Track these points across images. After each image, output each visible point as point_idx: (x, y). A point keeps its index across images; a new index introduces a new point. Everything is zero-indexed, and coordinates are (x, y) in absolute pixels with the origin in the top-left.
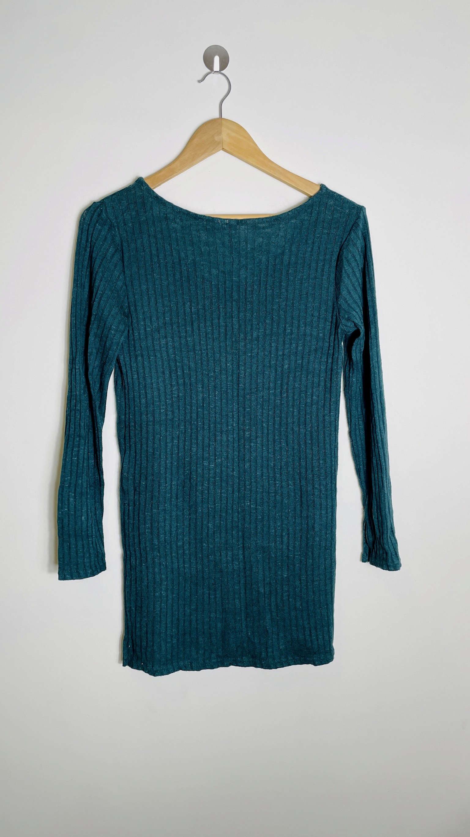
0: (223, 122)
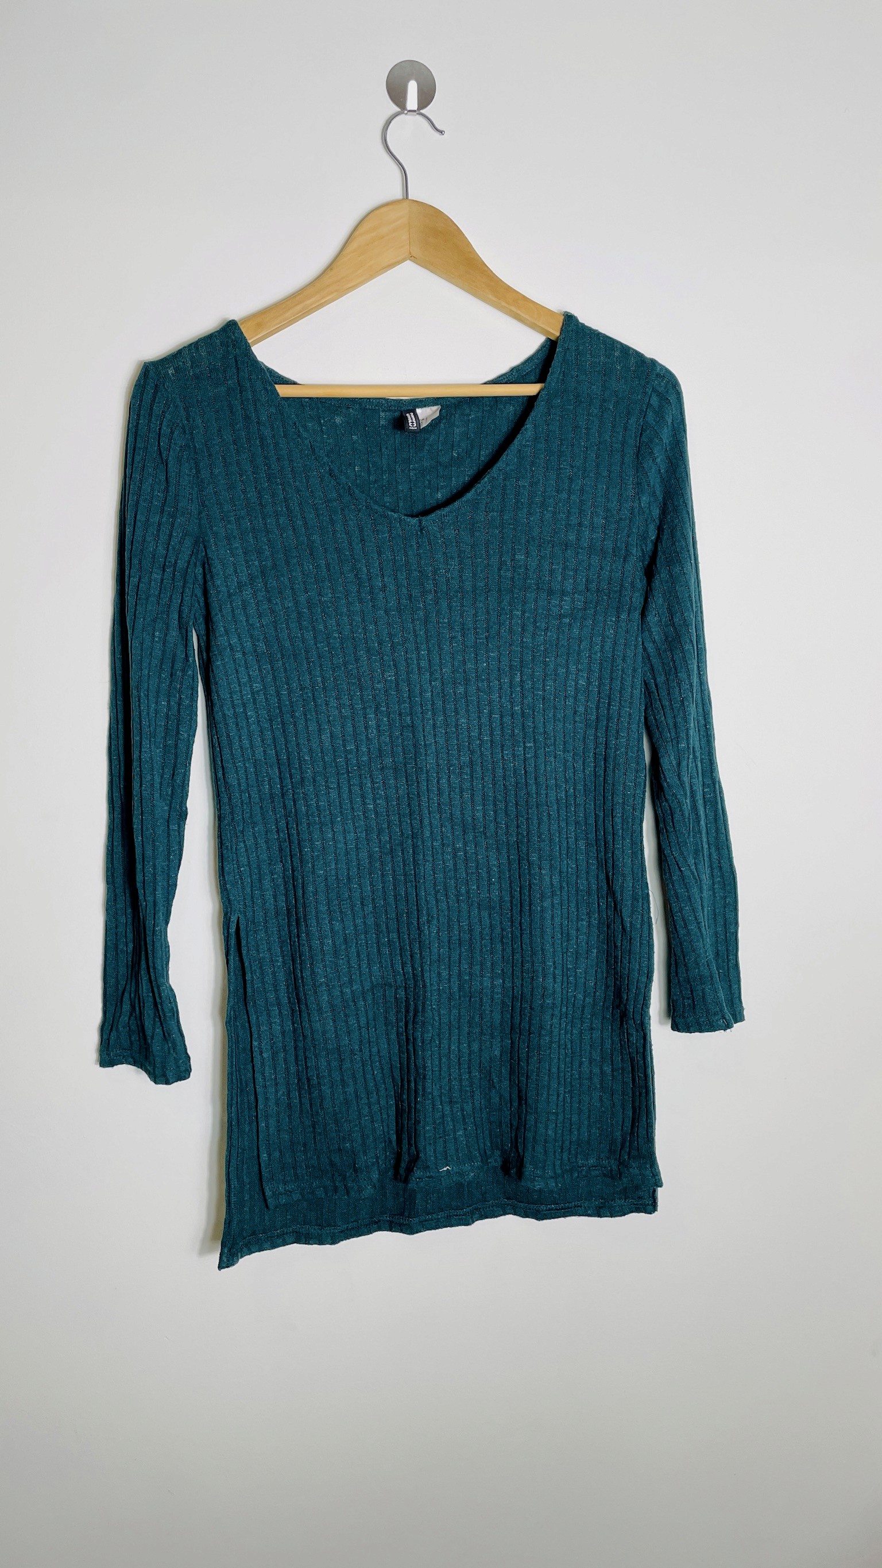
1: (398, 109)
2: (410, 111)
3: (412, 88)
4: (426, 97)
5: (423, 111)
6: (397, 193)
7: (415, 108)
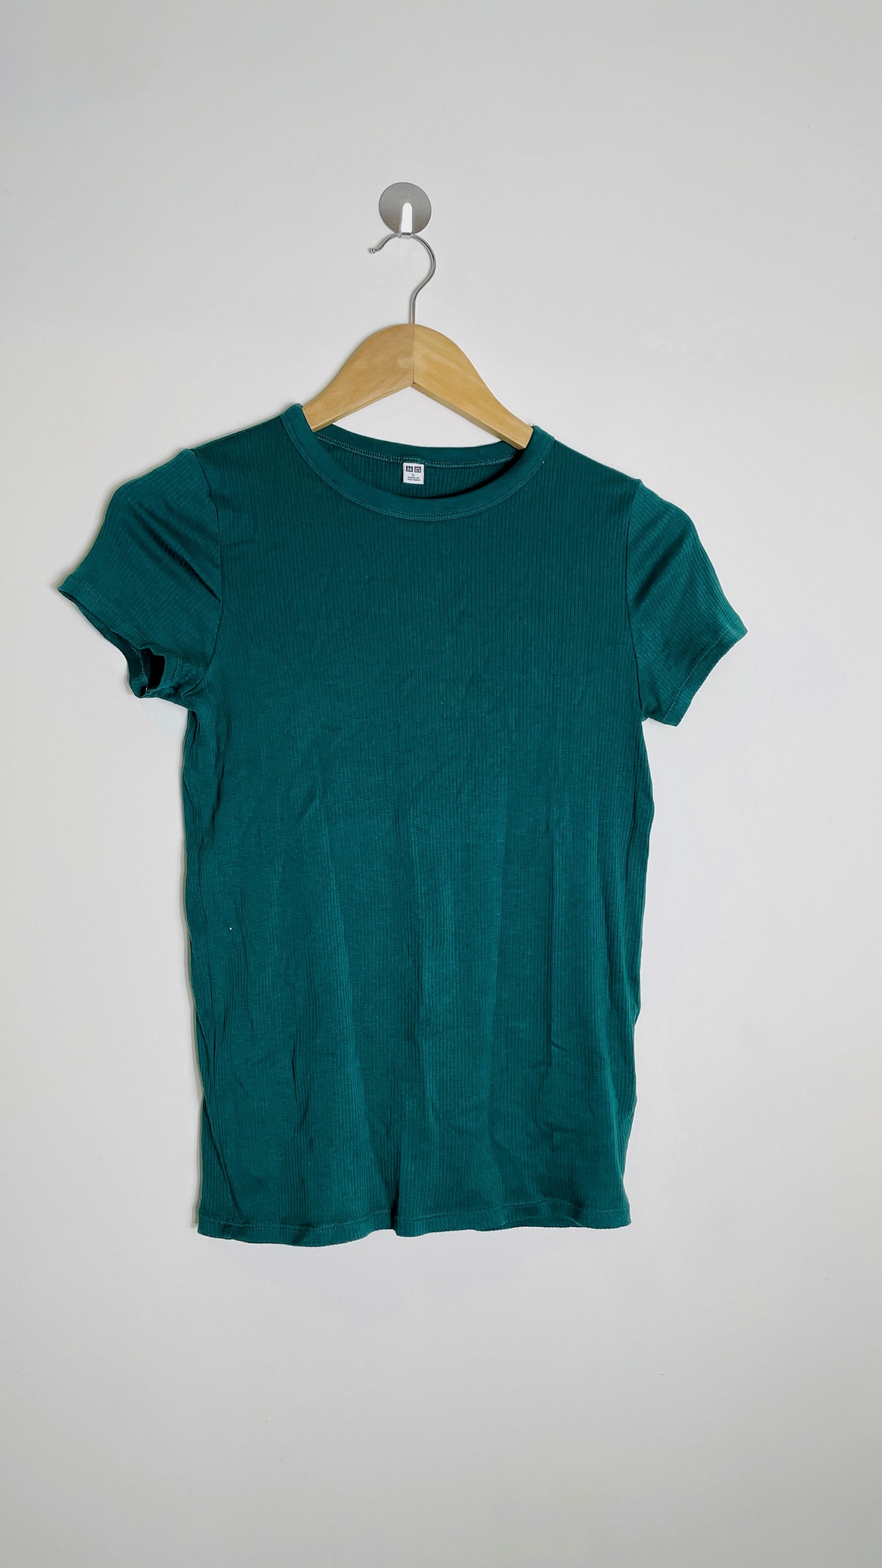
0: (417, 331)
1: (391, 232)
2: (404, 234)
3: (407, 213)
4: (421, 222)
5: (418, 234)
6: (403, 318)
7: (410, 231)
